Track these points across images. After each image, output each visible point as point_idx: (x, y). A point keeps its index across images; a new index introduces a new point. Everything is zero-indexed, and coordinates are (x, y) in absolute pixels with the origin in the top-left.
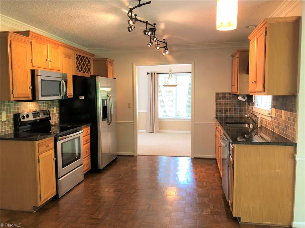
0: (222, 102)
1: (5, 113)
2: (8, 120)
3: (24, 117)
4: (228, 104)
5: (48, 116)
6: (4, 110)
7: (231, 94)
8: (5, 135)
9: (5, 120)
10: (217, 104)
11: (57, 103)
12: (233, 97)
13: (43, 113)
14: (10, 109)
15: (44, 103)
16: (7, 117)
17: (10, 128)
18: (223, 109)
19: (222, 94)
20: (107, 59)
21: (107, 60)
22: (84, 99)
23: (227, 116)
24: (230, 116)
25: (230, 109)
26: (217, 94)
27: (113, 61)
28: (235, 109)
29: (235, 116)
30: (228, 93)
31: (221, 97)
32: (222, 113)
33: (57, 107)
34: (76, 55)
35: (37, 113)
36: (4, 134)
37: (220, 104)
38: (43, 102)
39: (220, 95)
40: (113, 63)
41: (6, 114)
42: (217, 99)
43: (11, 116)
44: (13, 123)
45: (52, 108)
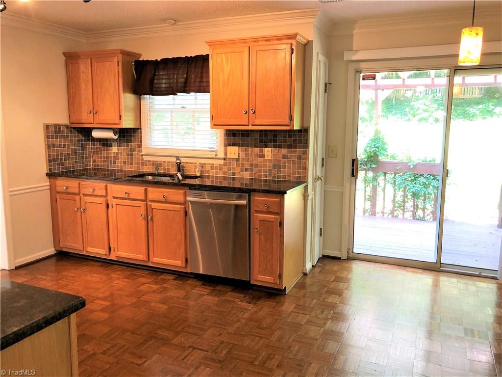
0: (57, 142)
4: (65, 146)
7: (68, 126)
10: (49, 146)
12: (71, 132)
18: (58, 155)
19: (56, 126)
23: (66, 168)
24: (70, 168)
25: (69, 154)
26: (47, 127)
28: (76, 154)
29: (77, 167)
30: (64, 125)
31: (53, 132)
32: (58, 164)
37: (53, 146)
39: (52, 129)
42: (48, 137)
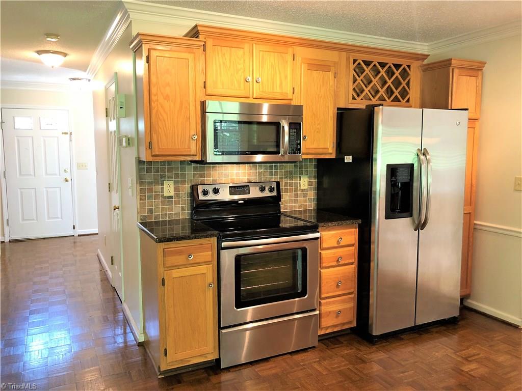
1: (172, 183)
2: (177, 195)
3: (205, 193)
5: (275, 193)
6: (170, 178)
8: (169, 221)
9: (172, 194)
11: (312, 169)
13: (258, 188)
14: (184, 176)
15: (271, 168)
16: (176, 189)
17: (183, 209)
20: (450, 60)
21: (450, 65)
22: (351, 161)
27: (485, 63)
33: (309, 177)
34: (352, 61)
35: (243, 187)
36: (168, 219)
38: (268, 165)
40: (484, 69)
41: (174, 185)
43: (187, 188)
44: (189, 202)
45: (296, 178)
